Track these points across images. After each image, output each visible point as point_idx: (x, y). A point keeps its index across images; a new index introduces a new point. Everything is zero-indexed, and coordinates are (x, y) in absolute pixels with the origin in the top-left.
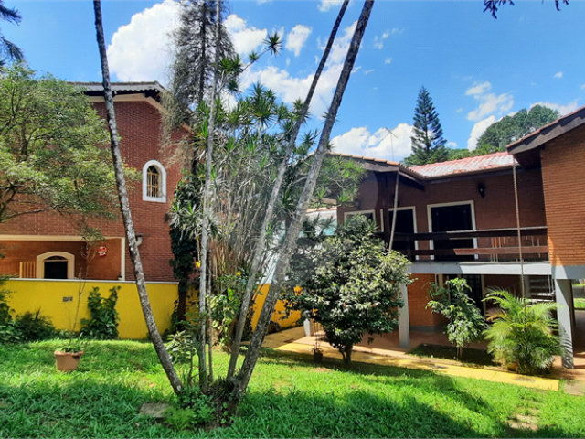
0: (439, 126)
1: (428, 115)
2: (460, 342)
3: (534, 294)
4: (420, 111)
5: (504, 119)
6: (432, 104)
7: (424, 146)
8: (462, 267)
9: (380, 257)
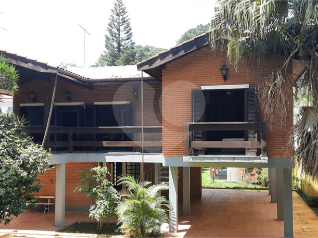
0: (130, 29)
1: (121, 18)
2: (97, 217)
3: (164, 177)
4: (115, 12)
5: (198, 26)
6: (124, 8)
7: (115, 45)
8: (107, 157)
9: (21, 150)
